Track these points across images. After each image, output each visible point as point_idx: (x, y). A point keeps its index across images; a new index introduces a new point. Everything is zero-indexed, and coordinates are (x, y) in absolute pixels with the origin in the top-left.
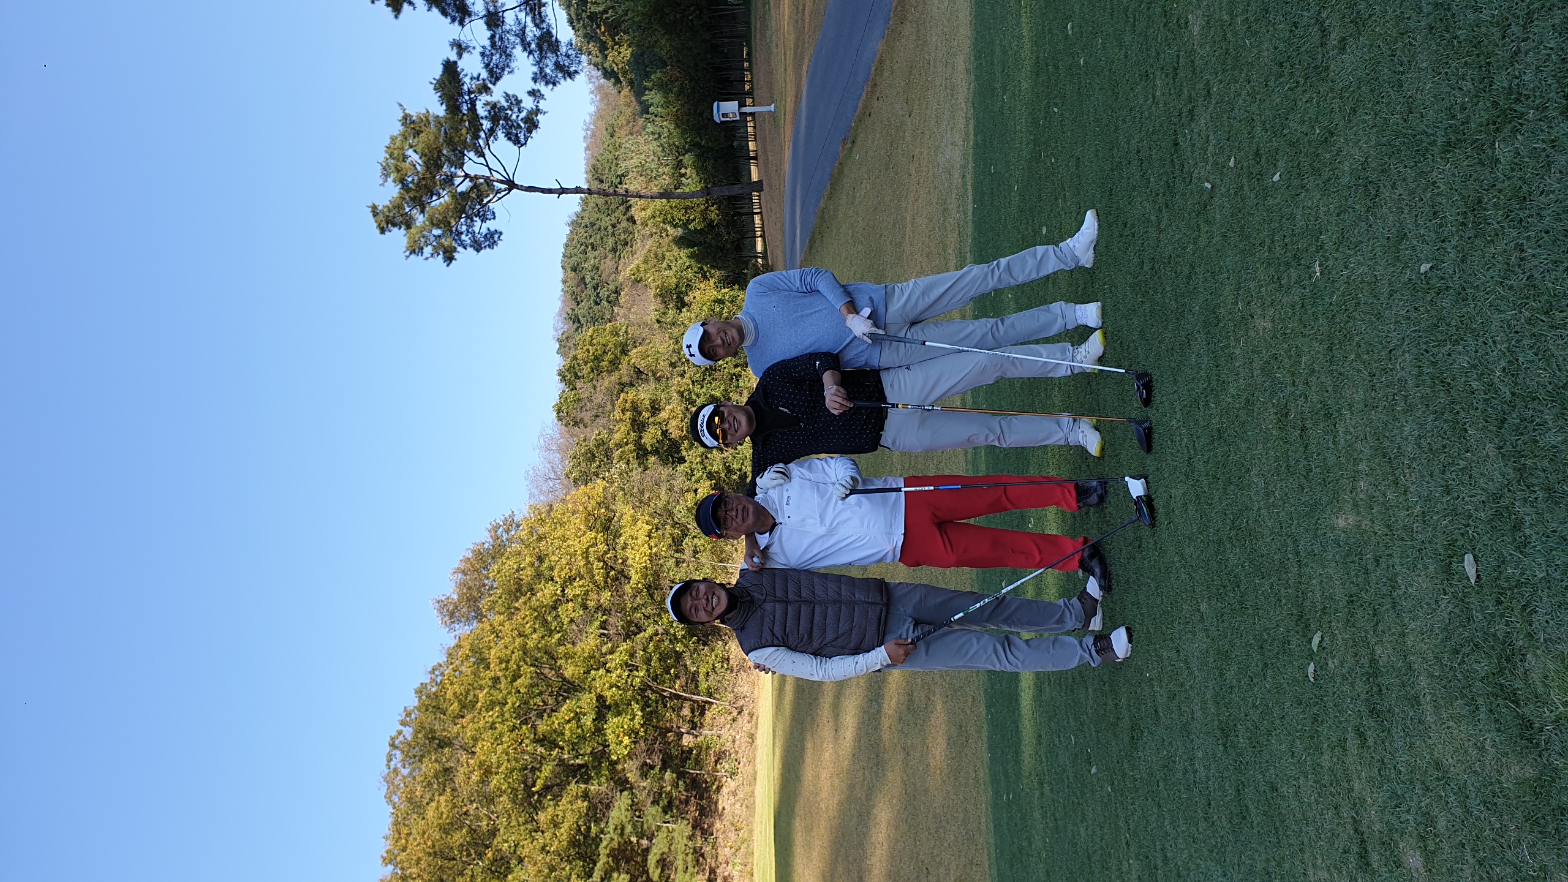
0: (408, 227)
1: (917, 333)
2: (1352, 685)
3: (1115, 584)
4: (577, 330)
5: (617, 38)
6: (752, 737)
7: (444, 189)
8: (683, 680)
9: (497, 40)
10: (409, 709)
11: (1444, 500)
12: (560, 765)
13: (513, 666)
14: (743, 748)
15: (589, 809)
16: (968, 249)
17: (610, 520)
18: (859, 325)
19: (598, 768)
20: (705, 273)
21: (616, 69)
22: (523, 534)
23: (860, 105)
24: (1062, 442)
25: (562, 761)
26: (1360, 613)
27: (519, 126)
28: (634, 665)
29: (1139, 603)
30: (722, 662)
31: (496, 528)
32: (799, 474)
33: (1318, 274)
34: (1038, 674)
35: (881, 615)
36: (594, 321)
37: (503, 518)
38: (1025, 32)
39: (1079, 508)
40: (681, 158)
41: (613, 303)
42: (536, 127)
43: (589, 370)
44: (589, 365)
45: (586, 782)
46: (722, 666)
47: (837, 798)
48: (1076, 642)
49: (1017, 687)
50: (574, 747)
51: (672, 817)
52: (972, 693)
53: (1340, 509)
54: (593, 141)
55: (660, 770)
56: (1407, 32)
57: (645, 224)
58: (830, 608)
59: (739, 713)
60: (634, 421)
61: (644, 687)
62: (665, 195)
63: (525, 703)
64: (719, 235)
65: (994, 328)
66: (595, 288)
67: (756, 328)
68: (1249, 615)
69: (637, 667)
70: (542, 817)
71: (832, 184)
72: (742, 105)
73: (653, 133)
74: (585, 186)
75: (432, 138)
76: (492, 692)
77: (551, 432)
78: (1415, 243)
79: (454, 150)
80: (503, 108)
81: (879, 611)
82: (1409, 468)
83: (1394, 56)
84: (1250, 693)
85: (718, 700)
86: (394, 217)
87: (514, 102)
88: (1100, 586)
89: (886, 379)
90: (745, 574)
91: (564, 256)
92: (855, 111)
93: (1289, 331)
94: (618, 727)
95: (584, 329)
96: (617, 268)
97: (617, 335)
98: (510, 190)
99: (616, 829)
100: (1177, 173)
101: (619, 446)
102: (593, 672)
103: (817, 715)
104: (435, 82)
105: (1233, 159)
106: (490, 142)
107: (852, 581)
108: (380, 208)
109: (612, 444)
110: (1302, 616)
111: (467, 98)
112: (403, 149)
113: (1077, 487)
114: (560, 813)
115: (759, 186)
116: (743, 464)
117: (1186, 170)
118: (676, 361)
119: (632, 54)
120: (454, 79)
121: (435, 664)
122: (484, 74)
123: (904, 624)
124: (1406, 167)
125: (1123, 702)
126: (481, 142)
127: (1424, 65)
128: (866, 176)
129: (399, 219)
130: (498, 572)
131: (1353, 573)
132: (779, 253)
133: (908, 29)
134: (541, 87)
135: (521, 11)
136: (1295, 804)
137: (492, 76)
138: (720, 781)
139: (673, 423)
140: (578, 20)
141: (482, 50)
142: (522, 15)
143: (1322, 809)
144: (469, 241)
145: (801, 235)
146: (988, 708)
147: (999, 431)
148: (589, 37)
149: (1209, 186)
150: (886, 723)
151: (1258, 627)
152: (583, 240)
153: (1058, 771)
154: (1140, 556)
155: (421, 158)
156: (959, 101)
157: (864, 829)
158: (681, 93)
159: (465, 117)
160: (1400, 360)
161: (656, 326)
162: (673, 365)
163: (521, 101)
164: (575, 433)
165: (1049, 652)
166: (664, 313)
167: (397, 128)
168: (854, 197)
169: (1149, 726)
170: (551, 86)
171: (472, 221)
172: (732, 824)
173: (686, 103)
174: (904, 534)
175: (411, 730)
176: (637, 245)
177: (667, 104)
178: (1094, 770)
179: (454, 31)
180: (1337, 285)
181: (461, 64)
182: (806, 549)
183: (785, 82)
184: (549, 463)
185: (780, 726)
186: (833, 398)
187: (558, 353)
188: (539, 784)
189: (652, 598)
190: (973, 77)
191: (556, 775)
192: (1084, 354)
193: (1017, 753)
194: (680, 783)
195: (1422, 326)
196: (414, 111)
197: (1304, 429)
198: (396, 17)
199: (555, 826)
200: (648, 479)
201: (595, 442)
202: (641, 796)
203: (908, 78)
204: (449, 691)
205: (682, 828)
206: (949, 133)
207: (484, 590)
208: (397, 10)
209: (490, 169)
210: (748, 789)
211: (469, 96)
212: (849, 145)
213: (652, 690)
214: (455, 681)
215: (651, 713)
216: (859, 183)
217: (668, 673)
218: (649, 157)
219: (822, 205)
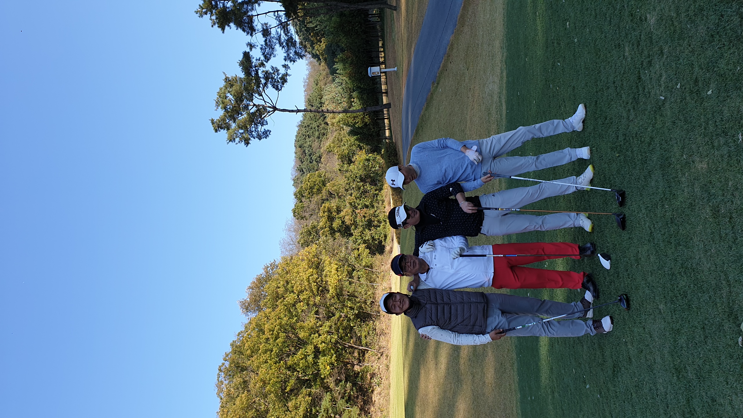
0: (228, 129)
4: (302, 175)
5: (318, 38)
6: (388, 367)
7: (244, 111)
8: (354, 339)
9: (268, 41)
10: (227, 353)
12: (297, 380)
13: (275, 333)
14: (384, 372)
15: (311, 400)
17: (319, 264)
19: (315, 380)
20: (361, 147)
21: (318, 53)
22: (280, 271)
23: (441, 66)
24: (572, 226)
25: (298, 377)
27: (278, 82)
28: (331, 332)
30: (373, 331)
31: (267, 268)
32: (440, 246)
33: (740, 140)
35: (484, 308)
36: (309, 170)
37: (270, 263)
38: (539, 27)
39: (580, 257)
40: (352, 94)
41: (318, 162)
42: (286, 81)
43: (308, 193)
44: (308, 191)
45: (310, 388)
46: (373, 333)
47: (437, 397)
48: (583, 323)
50: (304, 371)
51: (350, 405)
52: (507, 347)
54: (308, 87)
55: (345, 382)
57: (333, 125)
58: (459, 306)
59: (381, 355)
60: (329, 217)
61: (337, 342)
62: (345, 111)
63: (281, 350)
64: (370, 129)
66: (310, 155)
68: (694, 311)
69: (333, 333)
70: (290, 404)
71: (427, 103)
72: (380, 68)
73: (338, 83)
74: (305, 108)
75: (238, 88)
76: (266, 345)
77: (290, 223)
79: (248, 93)
80: (270, 74)
84: (696, 351)
85: (371, 348)
86: (222, 125)
87: (276, 71)
88: (592, 295)
89: (483, 201)
91: (296, 141)
92: (438, 69)
93: (719, 169)
94: (324, 362)
95: (305, 175)
96: (320, 146)
97: (321, 177)
98: (274, 111)
99: (325, 410)
100: (640, 92)
101: (322, 228)
102: (312, 335)
103: (426, 357)
104: (239, 62)
105: (679, 84)
106: (265, 89)
107: (468, 293)
108: (215, 120)
109: (319, 227)
111: (254, 69)
112: (225, 93)
113: (579, 247)
114: (299, 403)
115: (388, 106)
116: (380, 236)
117: (646, 90)
118: (348, 189)
119: (326, 46)
120: (248, 60)
121: (239, 331)
122: (262, 58)
126: (260, 88)
128: (445, 99)
129: (224, 126)
130: (268, 288)
132: (399, 137)
133: (466, 29)
134: (288, 63)
135: (278, 28)
137: (266, 59)
138: (373, 388)
139: (347, 217)
140: (300, 32)
141: (261, 46)
142: (279, 30)
144: (256, 135)
145: (411, 127)
146: (518, 355)
147: (541, 224)
148: (306, 39)
150: (462, 361)
151: (700, 317)
152: (304, 134)
153: (564, 386)
155: (233, 97)
156: (497, 62)
157: (452, 413)
158: (351, 64)
159: (253, 78)
161: (339, 172)
163: (279, 70)
164: (302, 223)
165: (570, 327)
166: (342, 166)
167: (223, 84)
168: (439, 109)
169: (625, 365)
170: (292, 62)
171: (257, 126)
172: (379, 408)
173: (354, 68)
174: (494, 273)
175: (228, 363)
176: (329, 135)
177: (344, 69)
178: (588, 386)
179: (248, 38)
181: (251, 53)
182: (447, 280)
183: (402, 56)
184: (290, 237)
187: (293, 186)
188: (288, 389)
189: (339, 300)
190: (505, 50)
191: (295, 384)
192: (583, 178)
193: (538, 377)
194: (354, 388)
196: (230, 75)
198: (223, 32)
199: (296, 409)
200: (336, 244)
201: (311, 227)
202: (336, 395)
203: (467, 52)
204: (246, 345)
205: (355, 410)
206: (491, 77)
207: (262, 297)
208: (223, 29)
209: (265, 102)
210: (386, 391)
211: (255, 68)
212: (436, 85)
213: (340, 344)
214: (249, 340)
215: (340, 354)
216: (441, 102)
217: (347, 335)
218: (337, 94)
219: (422, 113)
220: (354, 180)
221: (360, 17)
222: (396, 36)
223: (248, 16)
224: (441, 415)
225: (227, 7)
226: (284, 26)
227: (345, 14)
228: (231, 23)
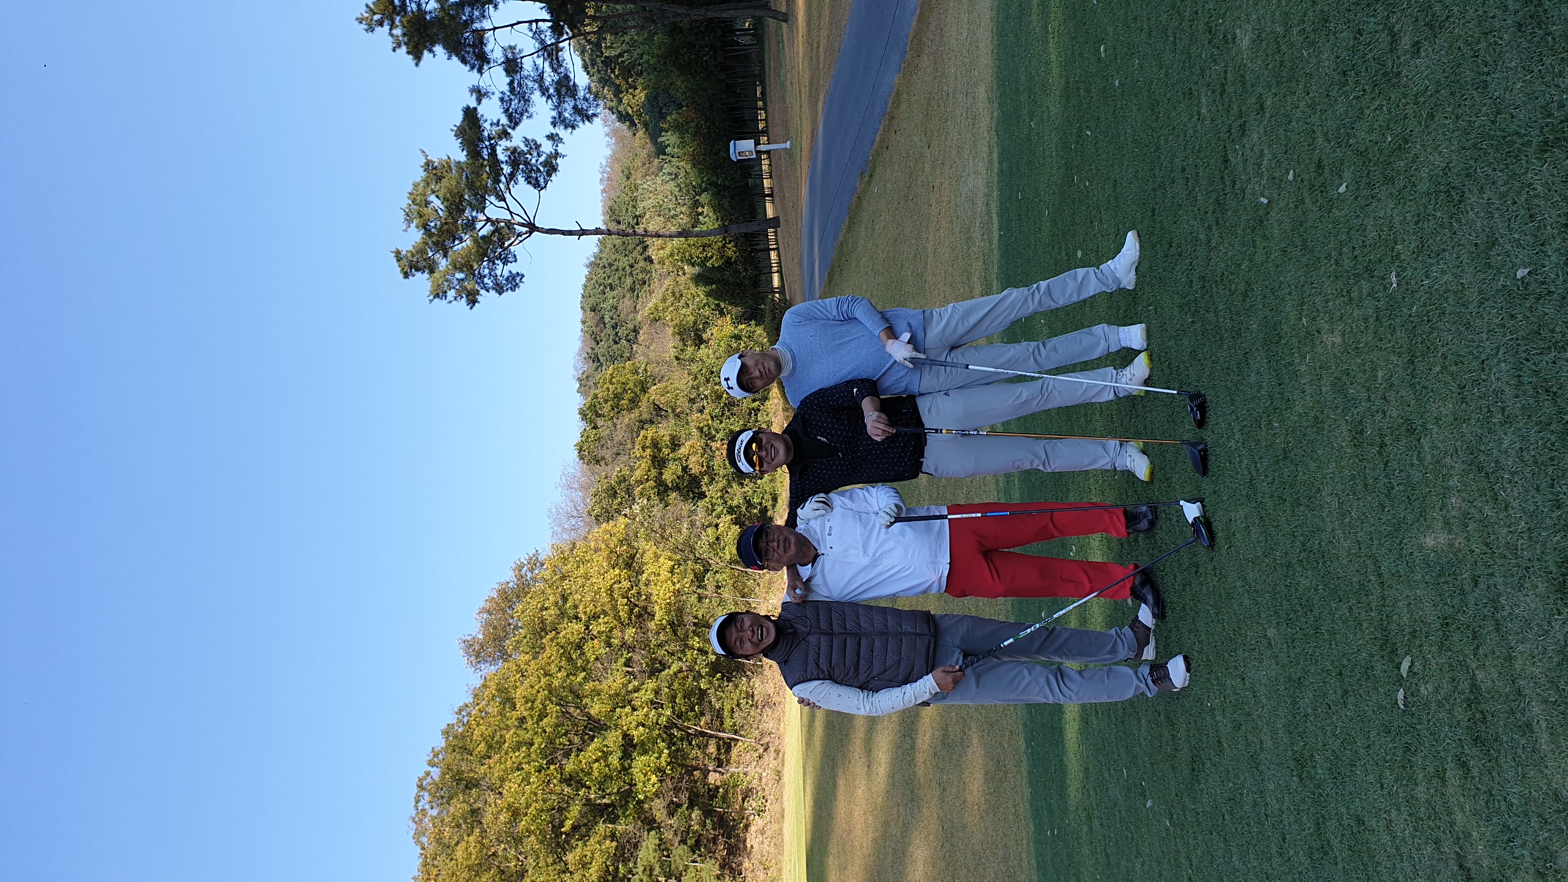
0: (432, 271)
1: (957, 356)
2: (1450, 711)
3: (1170, 613)
4: (597, 369)
5: (630, 80)
6: (779, 773)
7: (466, 233)
8: (709, 717)
9: (516, 85)
10: (436, 750)
11: (1554, 515)
12: (587, 805)
13: (538, 704)
14: (770, 786)
15: (617, 848)
16: (994, 277)
17: (632, 557)
18: (899, 350)
19: (625, 806)
20: (723, 309)
21: (630, 112)
22: (547, 574)
23: (878, 139)
24: (1108, 467)
25: (588, 800)
26: (1456, 637)
27: (539, 170)
28: (658, 703)
29: (1197, 631)
30: (747, 699)
31: (520, 568)
32: (841, 503)
33: (1395, 285)
34: (1083, 706)
35: (929, 647)
36: (613, 359)
37: (527, 557)
38: (1053, 57)
39: (1129, 534)
40: (697, 197)
41: (632, 341)
42: (556, 170)
43: (609, 408)
44: (609, 403)
45: (613, 822)
46: (747, 703)
47: (871, 835)
48: (1131, 672)
49: (1060, 720)
50: (601, 786)
51: (700, 856)
52: (1009, 727)
53: (1428, 527)
54: (609, 183)
55: (687, 808)
56: (1491, 32)
57: (662, 262)
58: (876, 641)
59: (765, 750)
60: (654, 458)
61: (670, 725)
62: (684, 234)
63: (551, 743)
64: (736, 271)
65: (1036, 349)
66: (614, 328)
67: (794, 359)
68: (1324, 640)
69: (662, 704)
70: (570, 857)
71: (850, 218)
72: (757, 143)
73: (670, 174)
74: (603, 227)
75: (454, 183)
76: (518, 732)
77: (572, 471)
78: (1510, 248)
79: (476, 195)
80: (522, 153)
81: (927, 642)
82: (1510, 482)
83: (1477, 57)
84: (1329, 722)
85: (744, 737)
86: (418, 262)
87: (533, 147)
88: (1153, 614)
89: (923, 405)
90: (787, 607)
91: (583, 297)
92: (872, 145)
93: (1362, 345)
94: (644, 766)
95: (604, 368)
96: (635, 307)
97: (638, 373)
98: (531, 233)
99: (645, 870)
100: (1228, 190)
101: (640, 482)
102: (618, 710)
103: (849, 751)
104: (455, 129)
105: (1292, 172)
106: (511, 187)
107: (898, 613)
108: (404, 253)
109: (632, 481)
110: (1387, 640)
111: (487, 143)
112: (425, 195)
113: (1125, 513)
114: (589, 854)
115: (775, 222)
116: (762, 498)
117: (1238, 185)
118: (695, 398)
119: (646, 96)
120: (474, 125)
121: (462, 704)
122: (504, 120)
123: (952, 656)
124: (1495, 170)
125: (1182, 734)
126: (501, 185)
127: (1513, 64)
128: (885, 209)
129: (422, 264)
130: (523, 612)
131: (1447, 594)
132: (797, 287)
133: (925, 62)
134: (561, 131)
135: (538, 56)
136: (1386, 838)
137: (511, 121)
138: (747, 819)
139: (693, 459)
140: (593, 65)
141: (501, 95)
142: (539, 62)
143: (1419, 844)
144: (491, 284)
145: (820, 268)
146: (1028, 742)
147: (1044, 456)
148: (604, 81)
149: (1266, 201)
150: (920, 758)
151: (1335, 652)
152: (602, 281)
153: (1109, 805)
154: (1197, 582)
155: (443, 203)
156: (981, 130)
157: (901, 867)
158: (696, 134)
159: (486, 162)
160: (1495, 370)
161: (675, 363)
162: (692, 401)
163: (540, 146)
164: (596, 471)
165: (1103, 682)
166: (682, 350)
167: (420, 174)
168: (873, 230)
169: (1211, 757)
170: (570, 130)
171: (494, 263)
172: (761, 863)
173: (702, 143)
174: (950, 564)
175: (438, 771)
176: (655, 284)
177: (683, 144)
178: (1149, 804)
179: (473, 78)
180: (1417, 296)
181: (481, 110)
182: (849, 581)
183: (801, 119)
184: (572, 501)
185: (810, 763)
186: (875, 424)
187: (578, 392)
188: (568, 823)
189: (676, 634)
190: (996, 105)
191: (583, 815)
192: (1129, 376)
193: (1062, 787)
194: (708, 821)
195: (1520, 334)
196: (436, 157)
197: (1382, 445)
198: (417, 65)
199: (583, 867)
200: (670, 515)
201: (616, 479)
202: (668, 835)
203: (927, 110)
204: (476, 732)
205: (709, 868)
206: (971, 162)
207: (509, 629)
208: (418, 57)
209: (511, 213)
210: (776, 826)
211: (489, 141)
212: (867, 179)
213: (677, 727)
214: (481, 722)
215: (677, 750)
216: (878, 215)
217: (693, 710)
218: (666, 197)
219: (841, 238)
220: (708, 381)
221: (712, 35)
222: (788, 76)
223: (473, 31)
224: (878, 873)
225: (426, 12)
226: (551, 52)
227: (681, 28)
228: (437, 46)
